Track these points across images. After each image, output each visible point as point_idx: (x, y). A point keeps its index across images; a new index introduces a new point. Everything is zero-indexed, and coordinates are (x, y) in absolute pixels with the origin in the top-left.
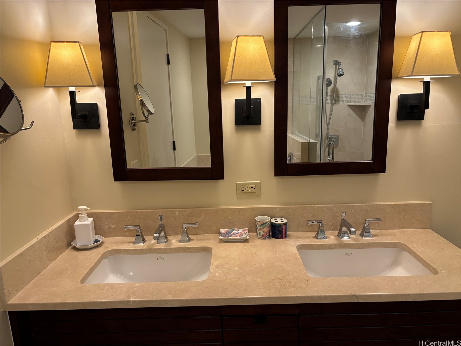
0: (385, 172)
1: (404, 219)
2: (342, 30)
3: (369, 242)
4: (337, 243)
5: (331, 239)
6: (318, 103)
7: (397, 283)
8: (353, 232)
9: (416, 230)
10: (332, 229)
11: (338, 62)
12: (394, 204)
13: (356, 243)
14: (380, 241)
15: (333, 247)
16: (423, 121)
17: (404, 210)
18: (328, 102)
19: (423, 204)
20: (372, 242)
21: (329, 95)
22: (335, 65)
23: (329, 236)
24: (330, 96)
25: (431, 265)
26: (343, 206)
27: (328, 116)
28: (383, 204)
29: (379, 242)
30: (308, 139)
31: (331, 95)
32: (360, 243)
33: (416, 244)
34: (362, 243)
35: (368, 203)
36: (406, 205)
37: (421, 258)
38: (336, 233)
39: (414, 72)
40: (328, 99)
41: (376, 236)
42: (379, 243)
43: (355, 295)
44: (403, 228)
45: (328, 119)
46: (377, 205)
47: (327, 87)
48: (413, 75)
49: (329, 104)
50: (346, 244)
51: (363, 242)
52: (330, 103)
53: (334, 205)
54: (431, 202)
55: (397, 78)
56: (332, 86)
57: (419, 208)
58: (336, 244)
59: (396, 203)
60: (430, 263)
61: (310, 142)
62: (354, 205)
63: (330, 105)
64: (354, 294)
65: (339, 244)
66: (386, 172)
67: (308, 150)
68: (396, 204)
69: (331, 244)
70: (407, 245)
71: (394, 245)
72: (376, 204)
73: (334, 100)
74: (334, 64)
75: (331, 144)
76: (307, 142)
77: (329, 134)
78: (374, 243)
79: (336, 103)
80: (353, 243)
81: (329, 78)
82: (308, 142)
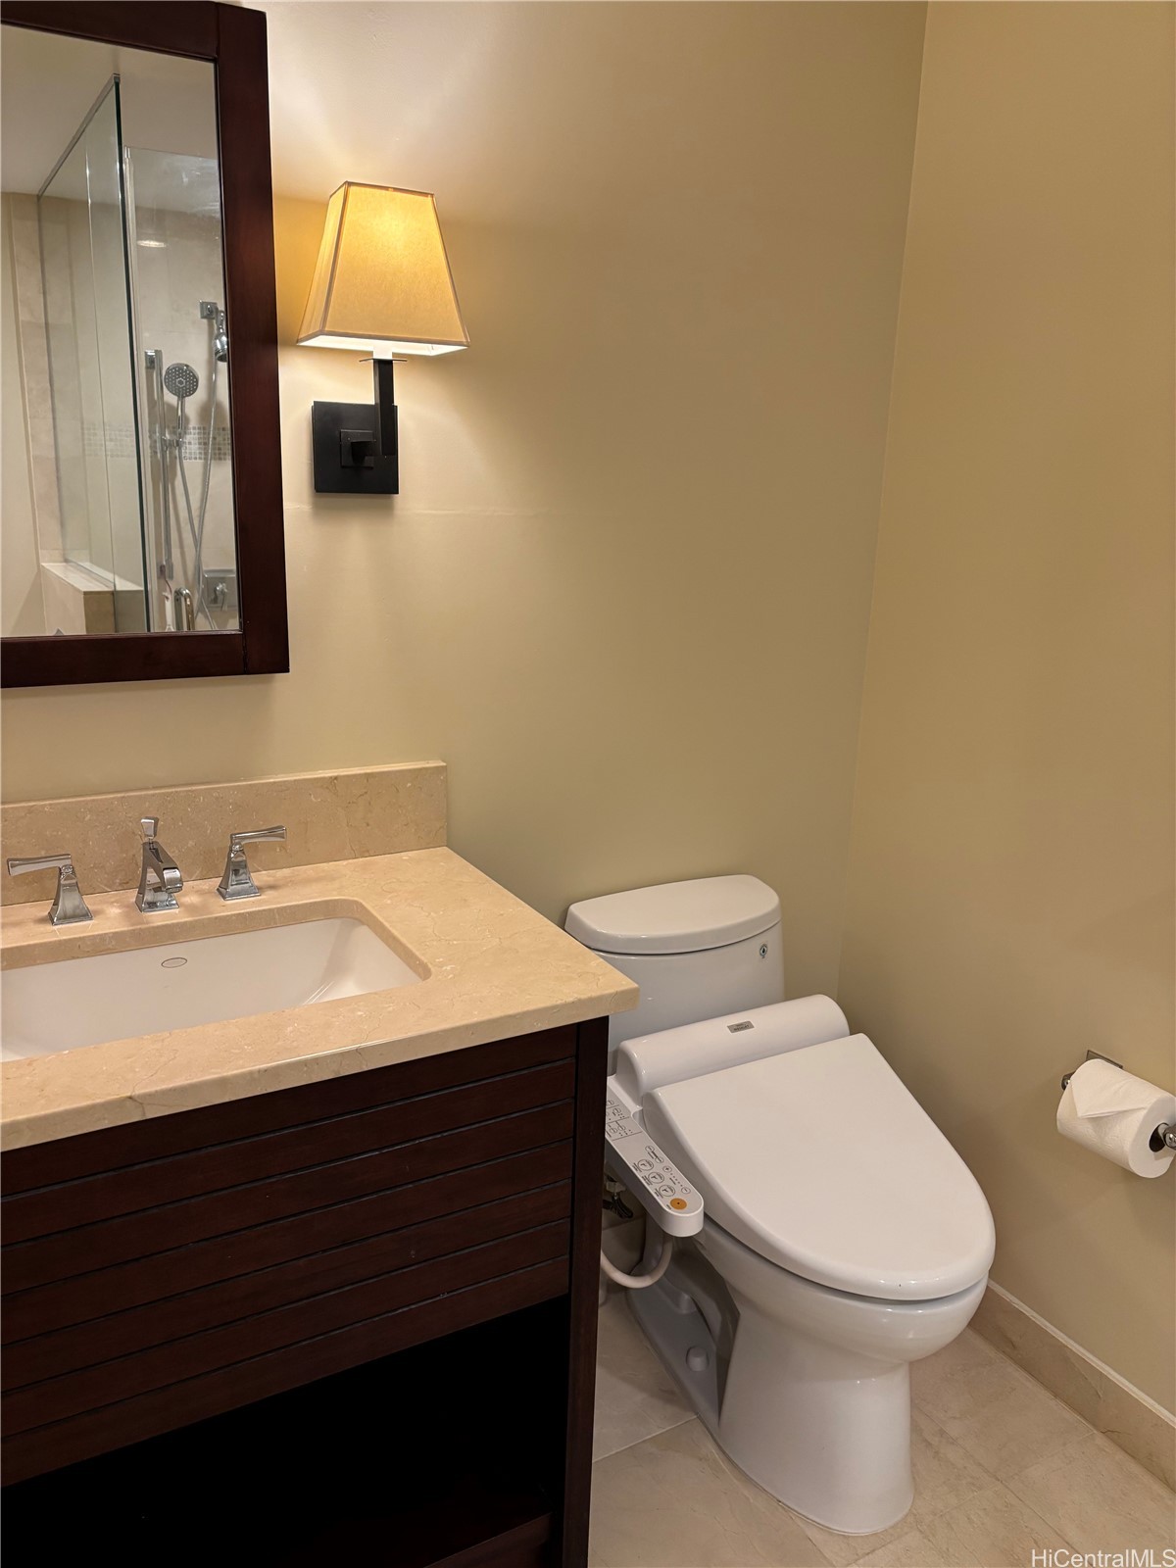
0: (287, 671)
1: (368, 825)
2: (185, 180)
3: (242, 911)
4: (125, 929)
5: (111, 915)
6: (159, 455)
7: (290, 1029)
8: (173, 881)
9: (405, 856)
10: (120, 884)
11: (217, 309)
12: (331, 777)
13: (196, 921)
14: (279, 903)
15: (110, 946)
16: (397, 498)
17: (366, 793)
18: (190, 453)
19: (421, 769)
20: (254, 909)
21: (194, 428)
22: (205, 321)
23: (104, 907)
24: (197, 431)
25: (417, 953)
26: (153, 795)
27: (195, 504)
28: (295, 781)
29: (275, 906)
30: (109, 576)
31: (199, 428)
32: (209, 919)
33: (390, 898)
34: (216, 918)
35: (245, 780)
36: (368, 776)
37: (395, 938)
38: (132, 895)
39: (329, 318)
40: (190, 443)
41: (272, 887)
42: (278, 909)
43: (130, 1098)
44: (364, 853)
45: (195, 513)
46: (275, 783)
47: (183, 397)
48: (326, 329)
49: (196, 458)
50: (158, 927)
51: (223, 912)
52: (200, 458)
53: (119, 795)
54: (445, 764)
55: (294, 343)
56: (200, 394)
57: (409, 785)
58: (122, 933)
59: (336, 774)
60: (414, 950)
61: (118, 588)
62: (192, 791)
63: (200, 462)
64: (129, 1094)
65: (134, 930)
66: (291, 668)
67: (113, 619)
68: (336, 778)
69: (102, 937)
70: (364, 903)
71: (328, 910)
72: (272, 780)
73: (213, 449)
74: (203, 317)
75: (182, 594)
76: (106, 589)
77: (204, 568)
78: (259, 911)
79: (220, 459)
80: (186, 922)
81: (187, 366)
82: (111, 589)
